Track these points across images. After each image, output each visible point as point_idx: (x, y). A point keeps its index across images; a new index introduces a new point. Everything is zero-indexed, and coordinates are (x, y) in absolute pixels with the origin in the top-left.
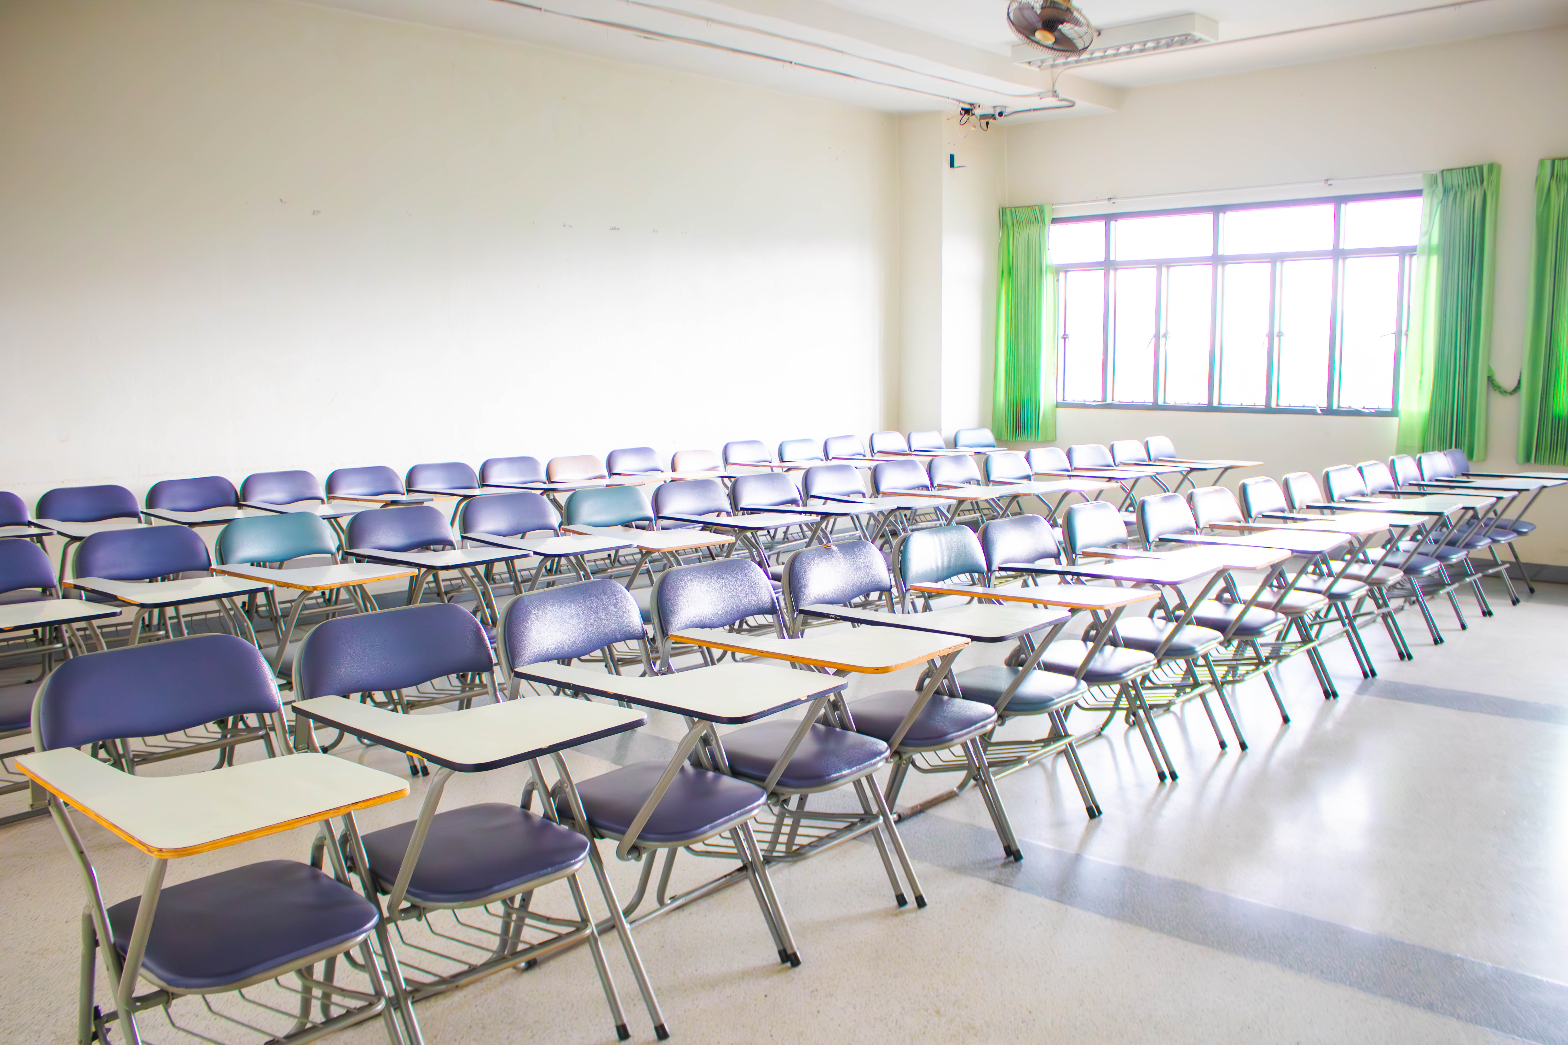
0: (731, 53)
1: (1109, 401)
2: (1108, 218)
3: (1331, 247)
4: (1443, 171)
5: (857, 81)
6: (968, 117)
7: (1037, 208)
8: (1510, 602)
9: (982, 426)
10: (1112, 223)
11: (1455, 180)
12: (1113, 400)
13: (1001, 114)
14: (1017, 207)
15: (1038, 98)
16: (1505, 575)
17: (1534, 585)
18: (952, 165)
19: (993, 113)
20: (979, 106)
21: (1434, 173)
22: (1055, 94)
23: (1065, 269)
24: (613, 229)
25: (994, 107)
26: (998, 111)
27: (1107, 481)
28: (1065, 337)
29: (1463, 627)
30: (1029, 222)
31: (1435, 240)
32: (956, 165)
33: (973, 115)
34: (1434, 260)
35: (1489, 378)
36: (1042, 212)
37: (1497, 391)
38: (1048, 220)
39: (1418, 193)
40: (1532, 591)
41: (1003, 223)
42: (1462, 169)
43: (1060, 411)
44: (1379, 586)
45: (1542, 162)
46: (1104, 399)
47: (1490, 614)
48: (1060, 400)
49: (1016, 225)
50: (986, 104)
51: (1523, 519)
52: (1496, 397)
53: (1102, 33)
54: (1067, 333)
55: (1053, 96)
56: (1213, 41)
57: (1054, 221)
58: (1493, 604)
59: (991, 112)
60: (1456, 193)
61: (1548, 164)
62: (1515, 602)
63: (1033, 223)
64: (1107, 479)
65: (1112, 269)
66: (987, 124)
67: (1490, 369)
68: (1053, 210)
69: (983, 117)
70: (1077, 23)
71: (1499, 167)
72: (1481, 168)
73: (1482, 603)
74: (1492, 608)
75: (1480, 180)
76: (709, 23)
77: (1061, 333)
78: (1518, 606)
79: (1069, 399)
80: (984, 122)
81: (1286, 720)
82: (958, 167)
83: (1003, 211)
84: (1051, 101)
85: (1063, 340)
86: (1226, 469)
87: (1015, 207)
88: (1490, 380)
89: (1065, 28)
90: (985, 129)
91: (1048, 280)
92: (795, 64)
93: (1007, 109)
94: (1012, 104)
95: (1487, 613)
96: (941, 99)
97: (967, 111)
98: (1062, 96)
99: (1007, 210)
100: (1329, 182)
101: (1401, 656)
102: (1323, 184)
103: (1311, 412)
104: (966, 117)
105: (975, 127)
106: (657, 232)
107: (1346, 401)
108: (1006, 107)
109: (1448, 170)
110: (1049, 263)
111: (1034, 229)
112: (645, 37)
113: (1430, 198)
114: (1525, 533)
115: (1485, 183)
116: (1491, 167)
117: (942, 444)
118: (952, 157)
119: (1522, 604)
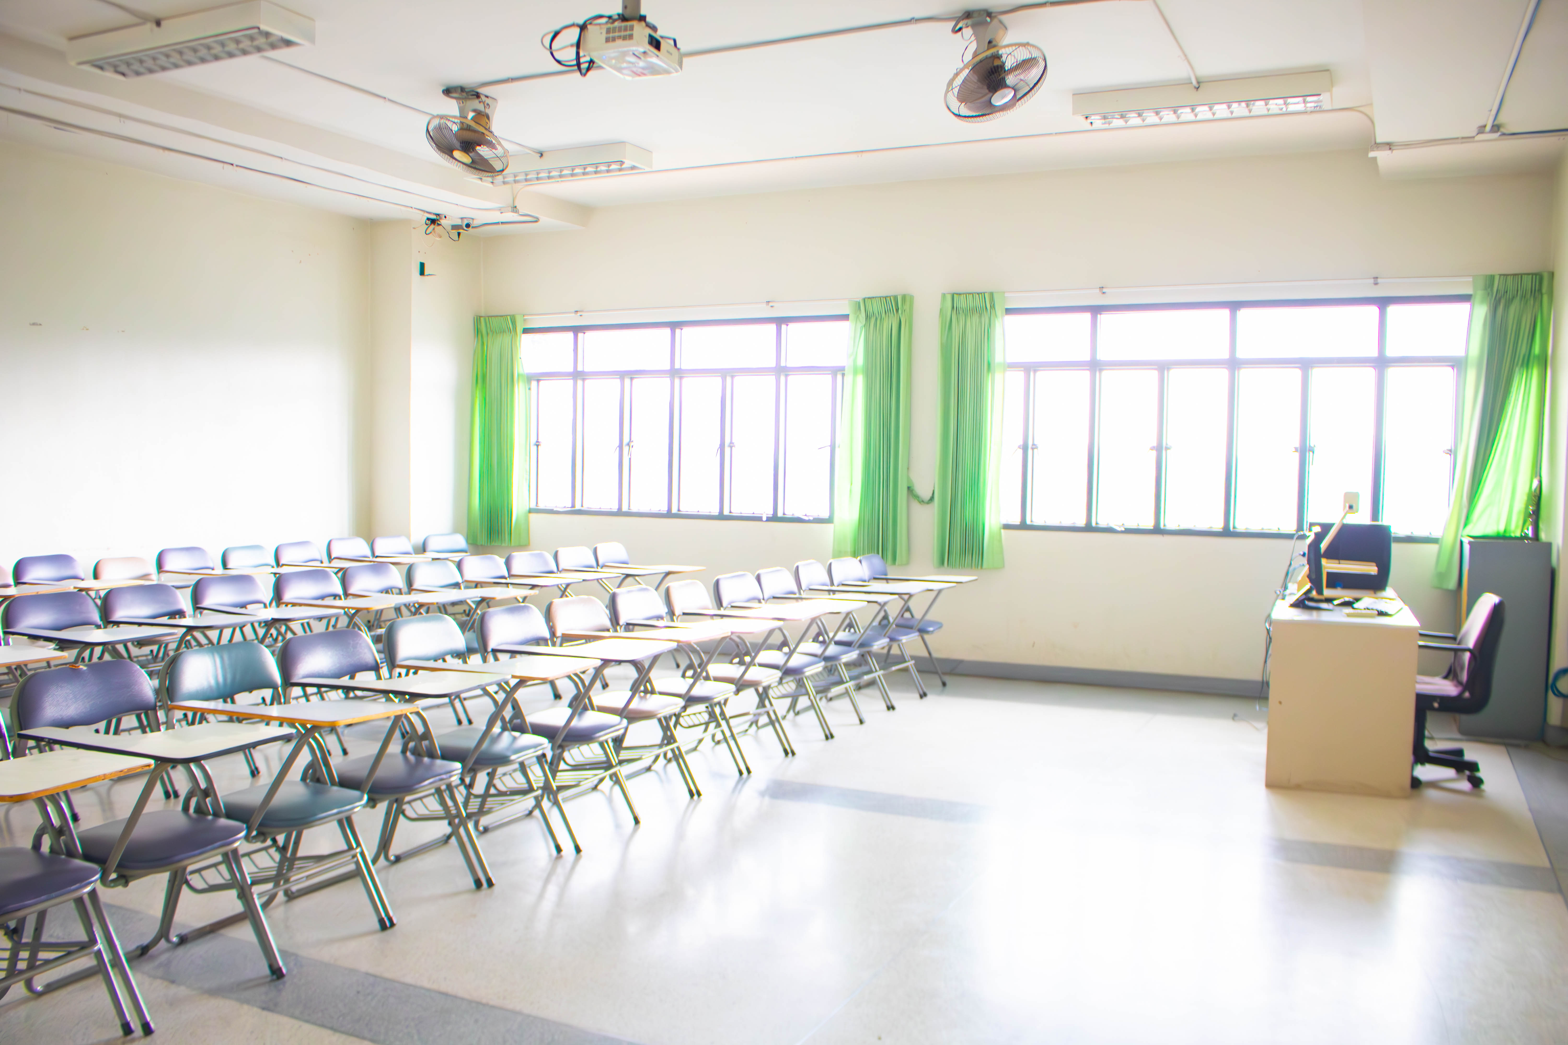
0: (161, 151)
1: (578, 506)
2: (577, 330)
3: (774, 365)
4: (864, 299)
5: (309, 186)
6: (434, 226)
7: (509, 317)
8: (918, 696)
9: (456, 530)
10: (580, 335)
11: (875, 307)
12: (582, 506)
13: (468, 226)
14: (491, 316)
15: (498, 213)
16: (913, 671)
17: (947, 679)
18: (422, 273)
19: (460, 224)
20: (445, 217)
21: (858, 300)
22: (514, 209)
23: (538, 378)
24: (34, 324)
25: (462, 219)
26: (466, 222)
27: (531, 589)
28: (537, 445)
29: (861, 722)
30: (503, 332)
31: (860, 361)
32: (426, 273)
33: (439, 225)
34: (860, 380)
35: (909, 488)
36: (514, 322)
37: (916, 500)
38: (519, 329)
39: (845, 317)
40: (944, 684)
41: (478, 332)
42: (880, 297)
43: (533, 517)
44: (756, 687)
45: (944, 295)
46: (573, 506)
47: (893, 708)
48: (533, 506)
49: (490, 334)
50: (453, 213)
51: (928, 617)
52: (916, 506)
53: (544, 154)
54: (539, 441)
55: (513, 211)
56: (647, 170)
57: (526, 331)
58: (896, 698)
59: (459, 222)
60: (876, 319)
61: (949, 297)
62: (923, 695)
63: (506, 332)
64: (530, 587)
65: (580, 379)
66: (459, 234)
67: (909, 479)
68: (525, 320)
69: (454, 227)
70: (490, 145)
71: (912, 297)
72: (896, 298)
73: (886, 697)
74: (895, 704)
75: (896, 309)
76: (122, 119)
77: (534, 440)
78: (925, 699)
79: (541, 506)
80: (455, 232)
81: (637, 821)
82: (427, 275)
83: (478, 319)
84: (510, 216)
85: (536, 447)
86: (668, 574)
87: (488, 317)
88: (910, 489)
89: (483, 150)
90: (457, 239)
91: (520, 389)
92: (237, 166)
93: (475, 221)
94: (480, 218)
95: (891, 708)
96: (403, 208)
97: (433, 221)
98: (522, 211)
99: (482, 318)
100: (771, 304)
101: (786, 753)
102: (765, 305)
103: (759, 519)
104: (432, 226)
105: (440, 237)
106: (87, 329)
107: (790, 509)
108: (473, 219)
109: (869, 298)
110: (521, 372)
111: (507, 338)
112: (55, 128)
113: (855, 322)
114: (932, 632)
115: (900, 311)
116: (904, 297)
117: (410, 549)
118: (422, 265)
119: (931, 698)
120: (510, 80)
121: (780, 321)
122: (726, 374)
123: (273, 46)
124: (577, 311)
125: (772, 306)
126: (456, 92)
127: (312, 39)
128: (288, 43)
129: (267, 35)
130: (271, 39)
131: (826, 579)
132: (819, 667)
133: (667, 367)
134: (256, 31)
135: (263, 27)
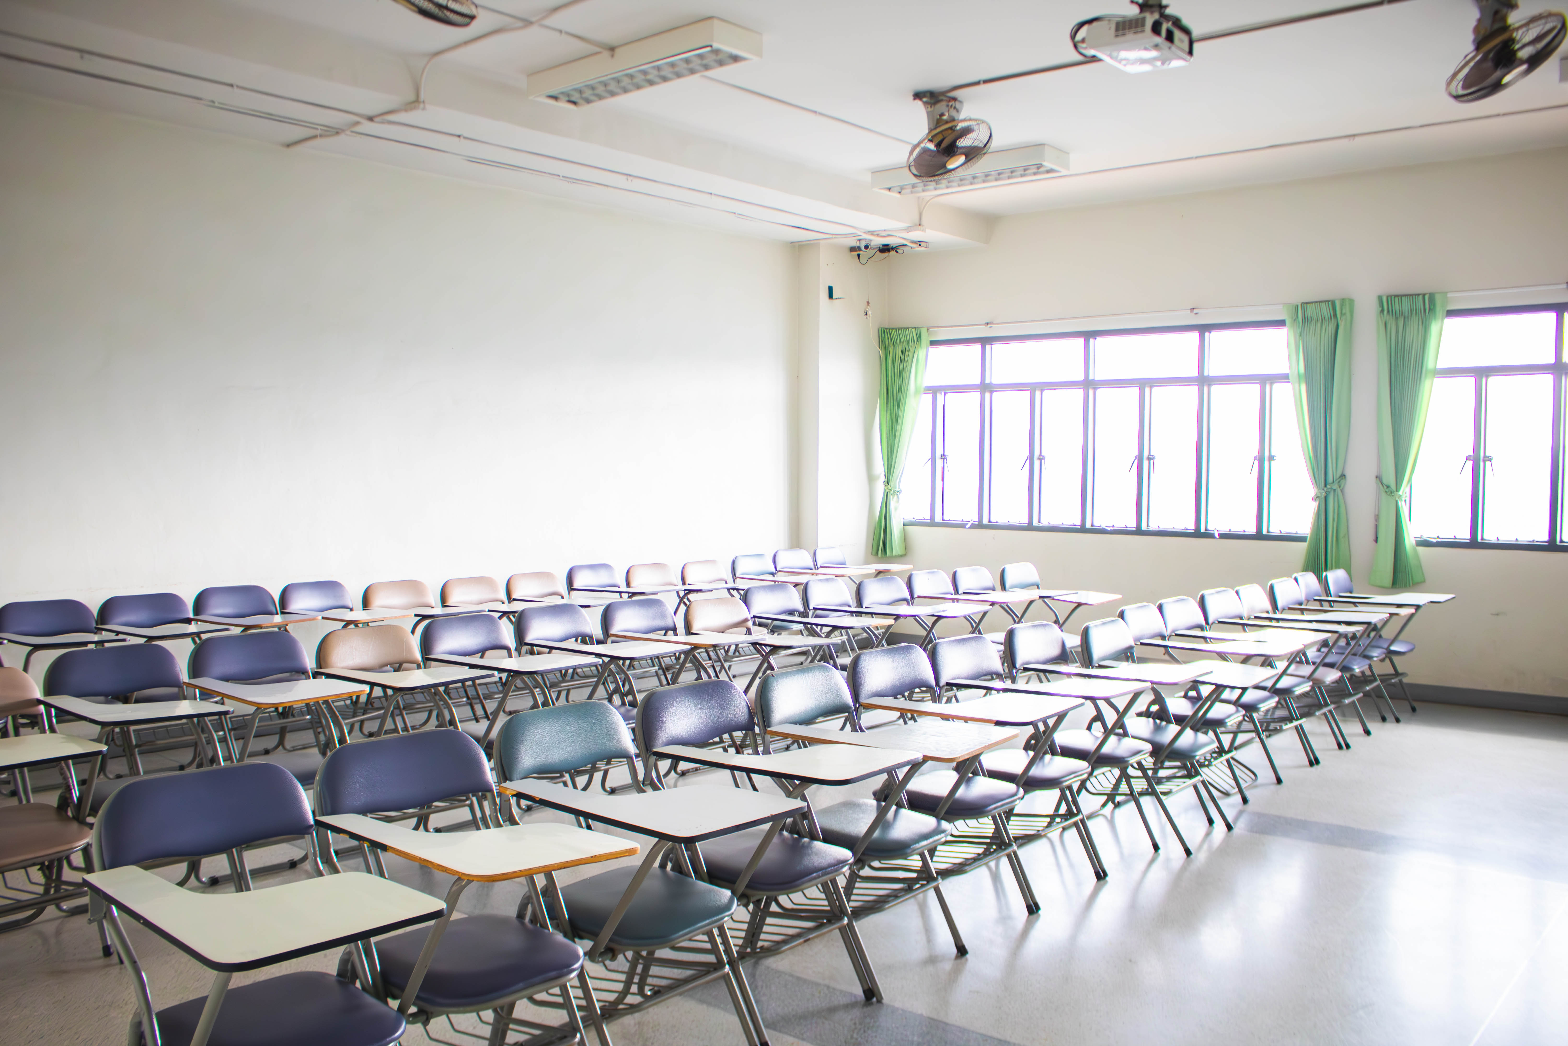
120: (982, 82)
121: (1203, 329)
122: (1144, 384)
123: (721, 63)
124: (988, 323)
125: (1196, 314)
126: (925, 96)
127: (760, 54)
128: (736, 59)
129: (717, 52)
130: (720, 57)
131: (1267, 605)
132: (1272, 702)
133: (1081, 378)
134: (709, 49)
135: (716, 45)
